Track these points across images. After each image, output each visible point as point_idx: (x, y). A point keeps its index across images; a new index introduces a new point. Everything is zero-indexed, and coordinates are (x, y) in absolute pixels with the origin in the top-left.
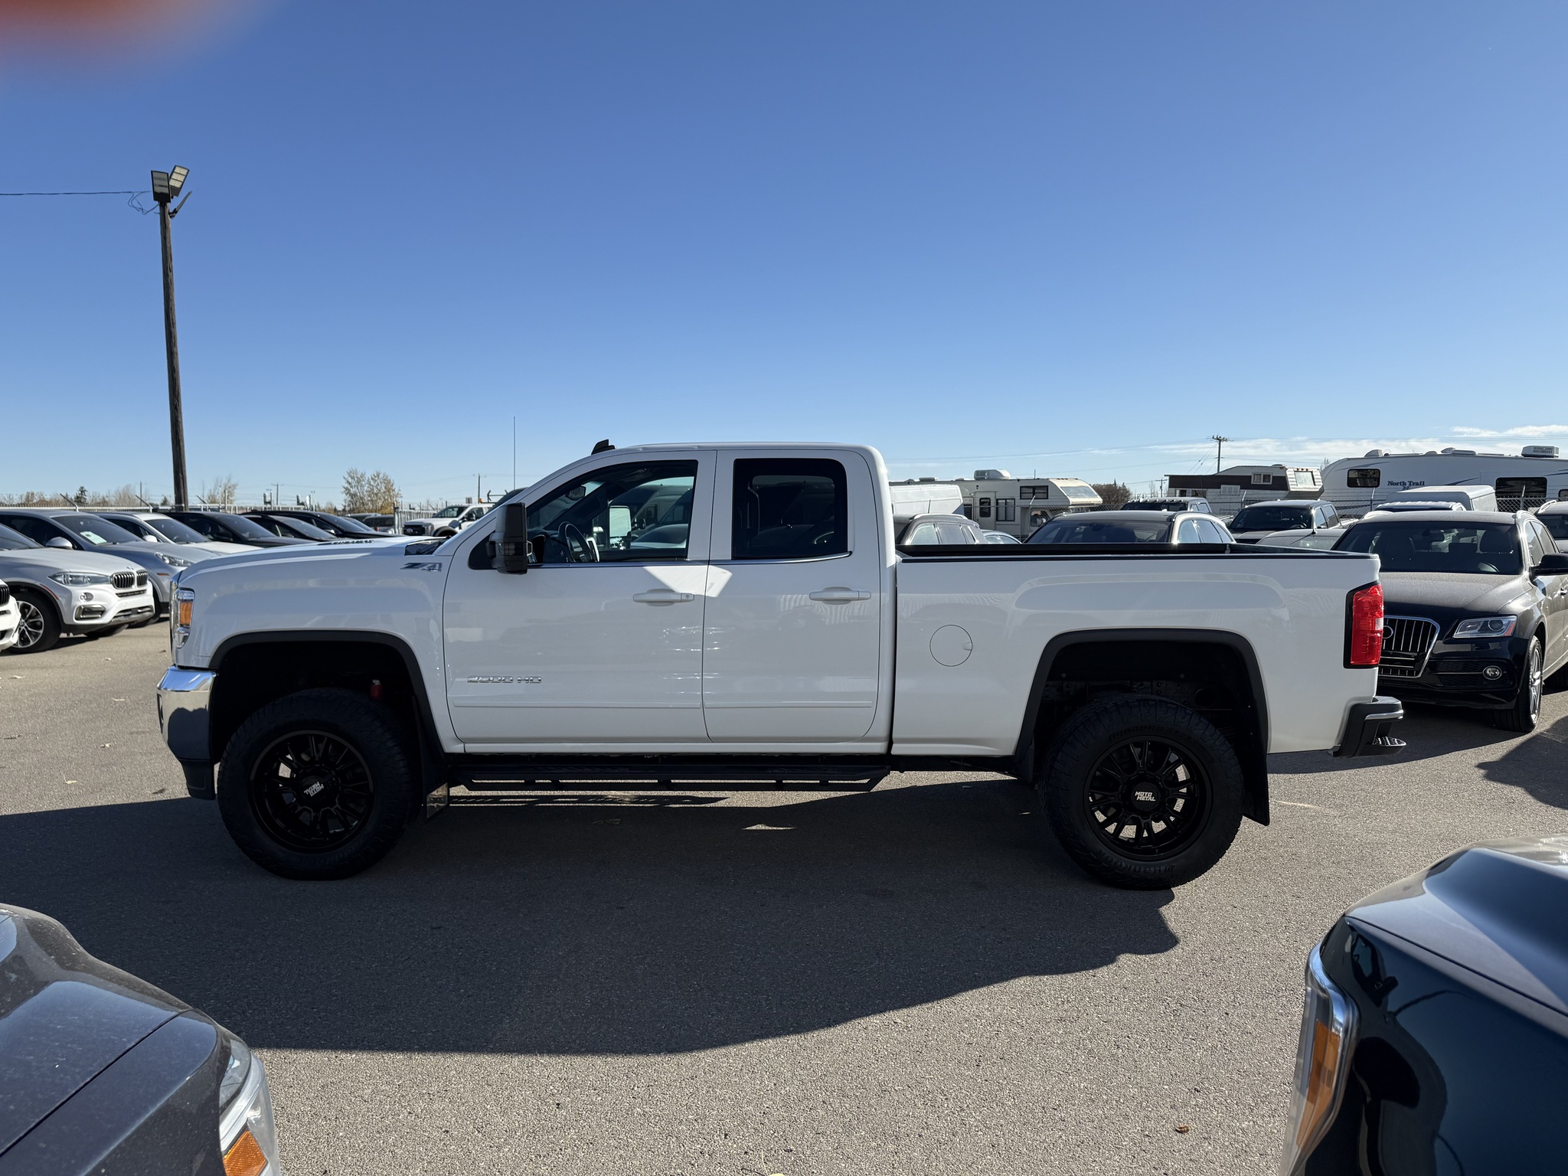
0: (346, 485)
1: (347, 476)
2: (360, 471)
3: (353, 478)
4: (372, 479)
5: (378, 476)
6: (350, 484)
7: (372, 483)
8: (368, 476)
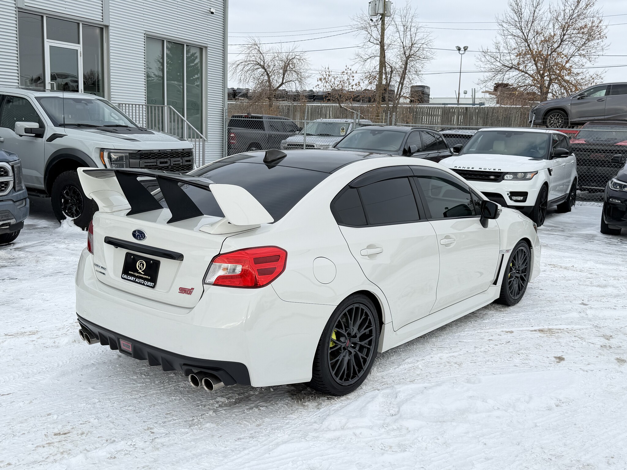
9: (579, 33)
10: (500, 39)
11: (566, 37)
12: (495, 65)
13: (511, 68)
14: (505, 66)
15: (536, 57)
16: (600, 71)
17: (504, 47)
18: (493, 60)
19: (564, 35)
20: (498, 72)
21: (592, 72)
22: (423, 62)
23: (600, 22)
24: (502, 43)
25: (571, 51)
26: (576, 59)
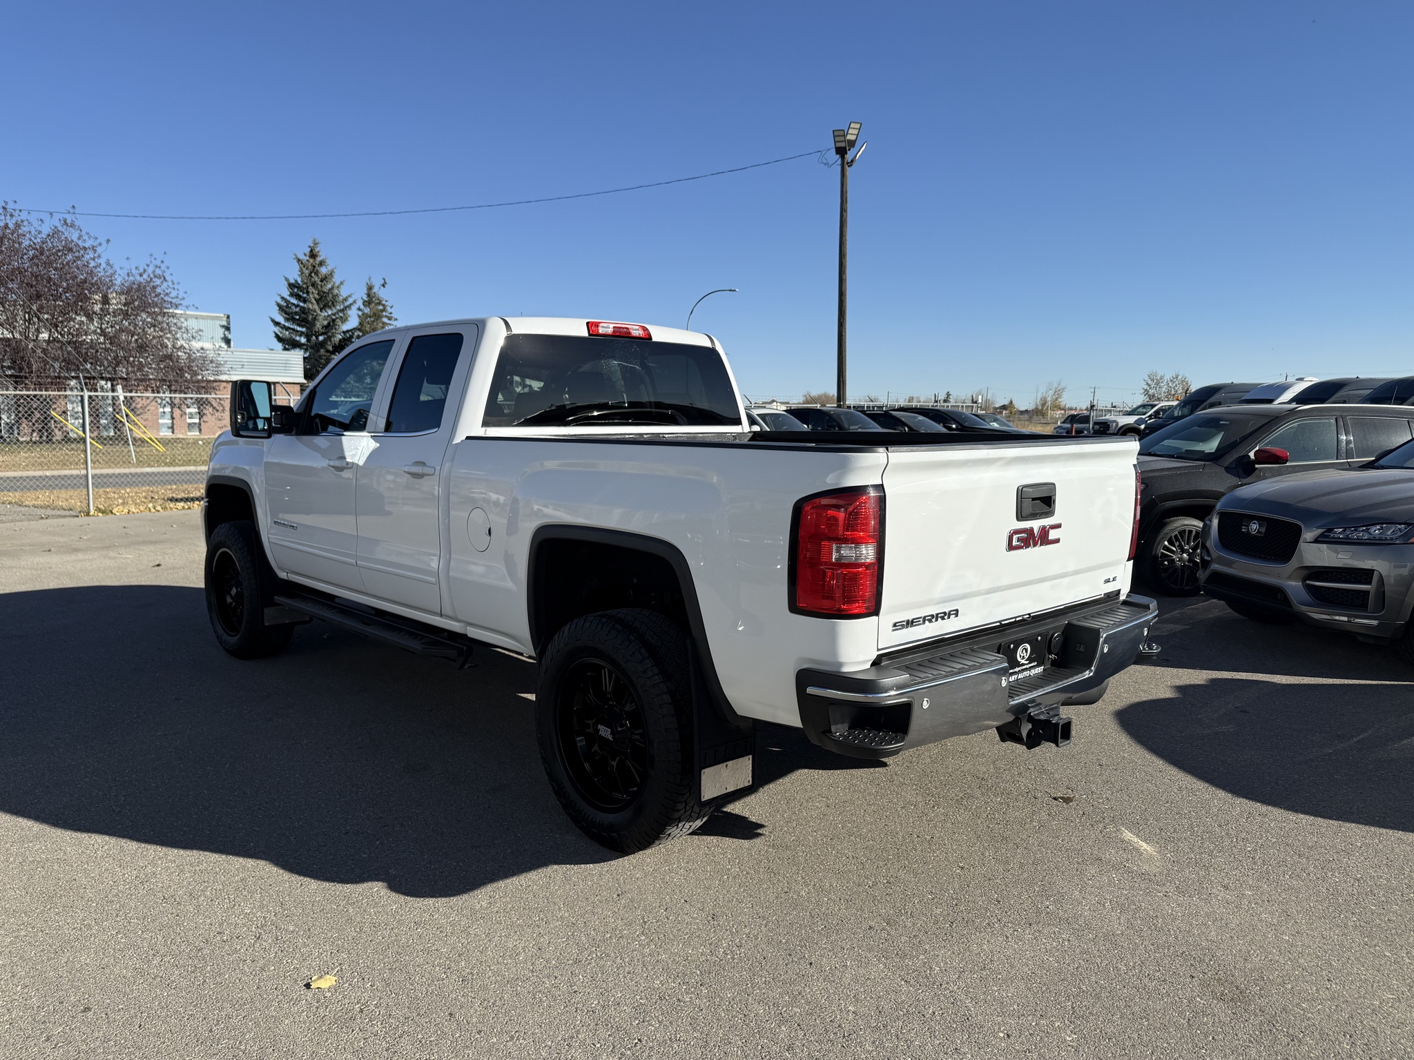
0: (1146, 387)
1: (1147, 378)
2: (1160, 374)
3: (1153, 380)
4: (1171, 381)
5: (1177, 378)
6: (1149, 385)
7: (1170, 385)
8: (1168, 377)
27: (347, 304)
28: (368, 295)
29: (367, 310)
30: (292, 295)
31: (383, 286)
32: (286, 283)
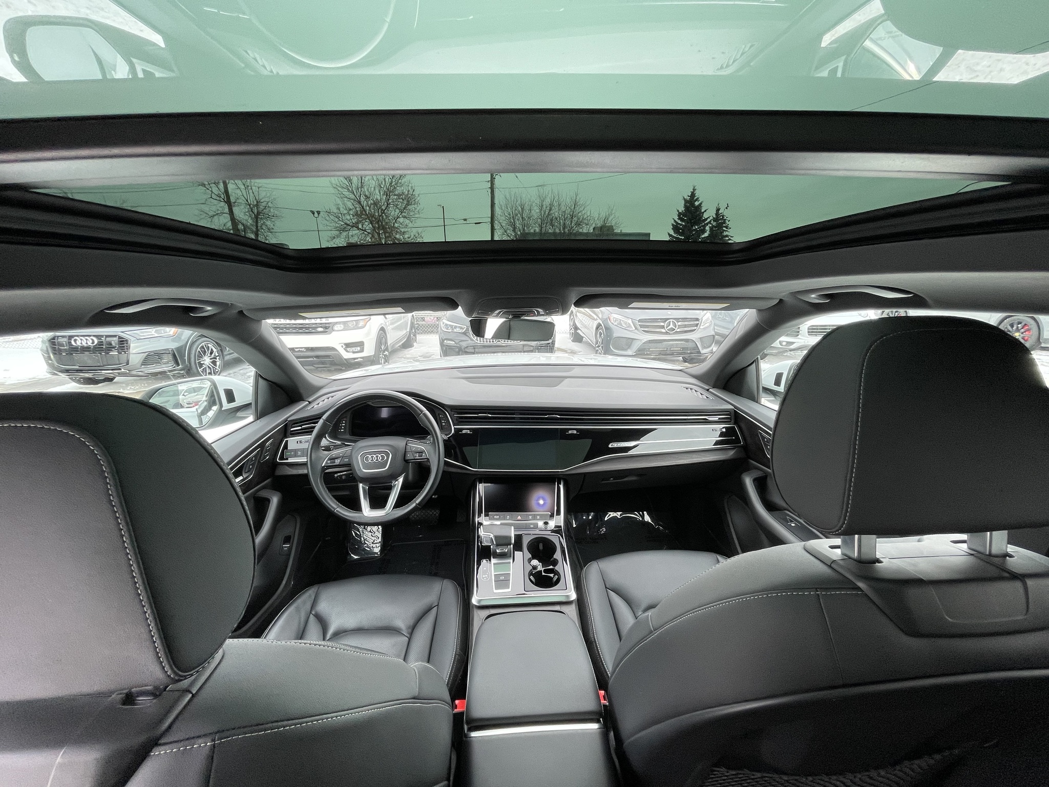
9: (399, 199)
10: (339, 201)
11: (390, 201)
12: (338, 224)
13: (352, 227)
14: (346, 224)
15: (371, 218)
16: (420, 230)
17: (343, 208)
18: (337, 220)
19: (388, 200)
20: (342, 230)
21: (414, 230)
22: (273, 220)
23: (414, 191)
24: (341, 205)
25: (396, 213)
26: (401, 220)
27: (706, 222)
28: (717, 214)
29: (714, 224)
30: (680, 218)
31: (727, 208)
32: (677, 213)
